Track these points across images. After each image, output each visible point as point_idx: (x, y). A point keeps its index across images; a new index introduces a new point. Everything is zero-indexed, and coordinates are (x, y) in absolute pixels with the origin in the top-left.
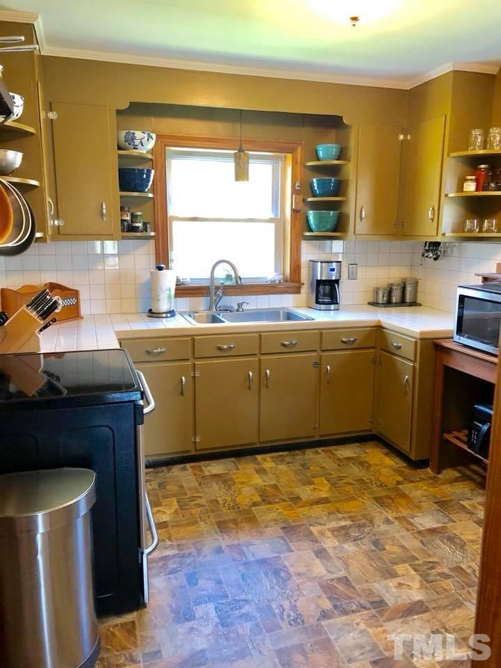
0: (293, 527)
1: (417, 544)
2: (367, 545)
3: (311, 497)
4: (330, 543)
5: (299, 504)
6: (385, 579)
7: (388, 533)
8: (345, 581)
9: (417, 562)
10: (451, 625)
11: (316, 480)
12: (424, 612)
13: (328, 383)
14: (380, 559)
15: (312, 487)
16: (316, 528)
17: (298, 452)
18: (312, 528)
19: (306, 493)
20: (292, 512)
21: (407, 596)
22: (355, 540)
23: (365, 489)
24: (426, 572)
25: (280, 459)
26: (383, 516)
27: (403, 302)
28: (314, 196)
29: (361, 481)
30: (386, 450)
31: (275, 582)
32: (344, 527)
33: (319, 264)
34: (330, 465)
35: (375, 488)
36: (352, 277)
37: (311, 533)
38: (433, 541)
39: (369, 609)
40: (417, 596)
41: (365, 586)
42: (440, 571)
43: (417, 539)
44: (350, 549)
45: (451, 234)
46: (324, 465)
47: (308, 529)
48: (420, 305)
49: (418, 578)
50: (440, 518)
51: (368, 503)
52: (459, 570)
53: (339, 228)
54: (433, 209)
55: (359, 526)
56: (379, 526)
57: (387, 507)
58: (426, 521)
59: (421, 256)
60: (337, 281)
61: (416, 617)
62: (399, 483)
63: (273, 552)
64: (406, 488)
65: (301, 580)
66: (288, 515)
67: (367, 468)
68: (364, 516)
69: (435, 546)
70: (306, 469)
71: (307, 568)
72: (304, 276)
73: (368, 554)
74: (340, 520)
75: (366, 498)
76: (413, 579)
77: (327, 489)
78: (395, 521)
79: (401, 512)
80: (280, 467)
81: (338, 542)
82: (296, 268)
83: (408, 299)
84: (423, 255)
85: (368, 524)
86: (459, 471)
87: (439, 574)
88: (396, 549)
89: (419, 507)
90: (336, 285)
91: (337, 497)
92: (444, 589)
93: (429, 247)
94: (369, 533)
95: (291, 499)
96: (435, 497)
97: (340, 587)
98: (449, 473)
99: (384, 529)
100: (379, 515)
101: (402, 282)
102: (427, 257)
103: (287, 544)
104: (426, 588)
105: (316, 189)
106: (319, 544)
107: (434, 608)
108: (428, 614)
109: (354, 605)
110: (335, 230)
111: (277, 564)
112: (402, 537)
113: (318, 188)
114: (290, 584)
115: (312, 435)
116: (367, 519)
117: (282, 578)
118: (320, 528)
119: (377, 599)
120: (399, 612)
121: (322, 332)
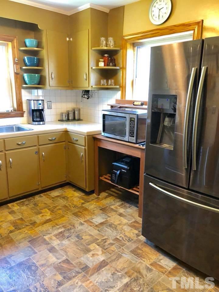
0: (34, 239)
1: (97, 232)
2: (74, 239)
3: (42, 221)
4: (55, 243)
5: (36, 226)
6: (86, 254)
7: (82, 230)
8: (67, 261)
9: (98, 241)
10: (119, 268)
11: (43, 211)
12: (106, 265)
13: (44, 161)
14: (82, 244)
15: (41, 215)
16: (47, 236)
17: (31, 198)
18: (45, 237)
19: (38, 219)
20: (33, 231)
21: (97, 259)
22: (68, 238)
23: (67, 210)
24: (103, 245)
25: (22, 203)
26: (79, 222)
27: (74, 119)
28: (26, 65)
29: (65, 206)
30: (74, 189)
31: (29, 274)
32: (61, 233)
33: (32, 101)
34: (49, 201)
35: (72, 208)
36: (49, 108)
37: (45, 240)
38: (103, 228)
39: (81, 272)
40: (102, 258)
41: (77, 261)
42: (109, 242)
43: (96, 229)
44: (66, 243)
45: (95, 86)
46: (45, 202)
47: (43, 238)
48: (82, 120)
49: (100, 249)
50: (104, 216)
51: (70, 217)
52: (116, 239)
53: (41, 83)
54: (86, 74)
55: (68, 230)
56: (78, 228)
57: (79, 217)
58: (98, 219)
59: (81, 97)
60: (43, 110)
61: (103, 269)
62: (83, 203)
63: (26, 256)
64: (86, 205)
65: (44, 268)
66: (31, 233)
67: (67, 199)
68: (70, 224)
69: (104, 231)
70: (36, 206)
71: (46, 260)
72: (25, 108)
73: (75, 244)
74: (58, 229)
75: (69, 215)
76: (98, 250)
77: (49, 214)
78: (85, 224)
79: (86, 218)
80: (22, 208)
81: (60, 241)
82: (20, 104)
83: (76, 118)
84: (82, 97)
85: (72, 227)
86: (107, 193)
87: (109, 244)
88: (88, 237)
89: (94, 213)
90: (42, 112)
91: (55, 217)
92: (113, 251)
93: (85, 93)
94: (74, 232)
95: (31, 224)
96: (99, 207)
97: (65, 266)
98: (104, 194)
99: (80, 228)
100: (77, 221)
101: (73, 110)
102: (84, 97)
103: (33, 250)
104: (105, 253)
105: (27, 62)
106: (50, 245)
107: (110, 262)
108: (108, 265)
109: (73, 273)
110: (39, 84)
111: (28, 263)
112: (89, 230)
113: (28, 62)
114: (38, 272)
115: (38, 188)
116: (71, 225)
117: (33, 270)
118: (49, 236)
119: (84, 266)
120: (95, 269)
121: (38, 136)
